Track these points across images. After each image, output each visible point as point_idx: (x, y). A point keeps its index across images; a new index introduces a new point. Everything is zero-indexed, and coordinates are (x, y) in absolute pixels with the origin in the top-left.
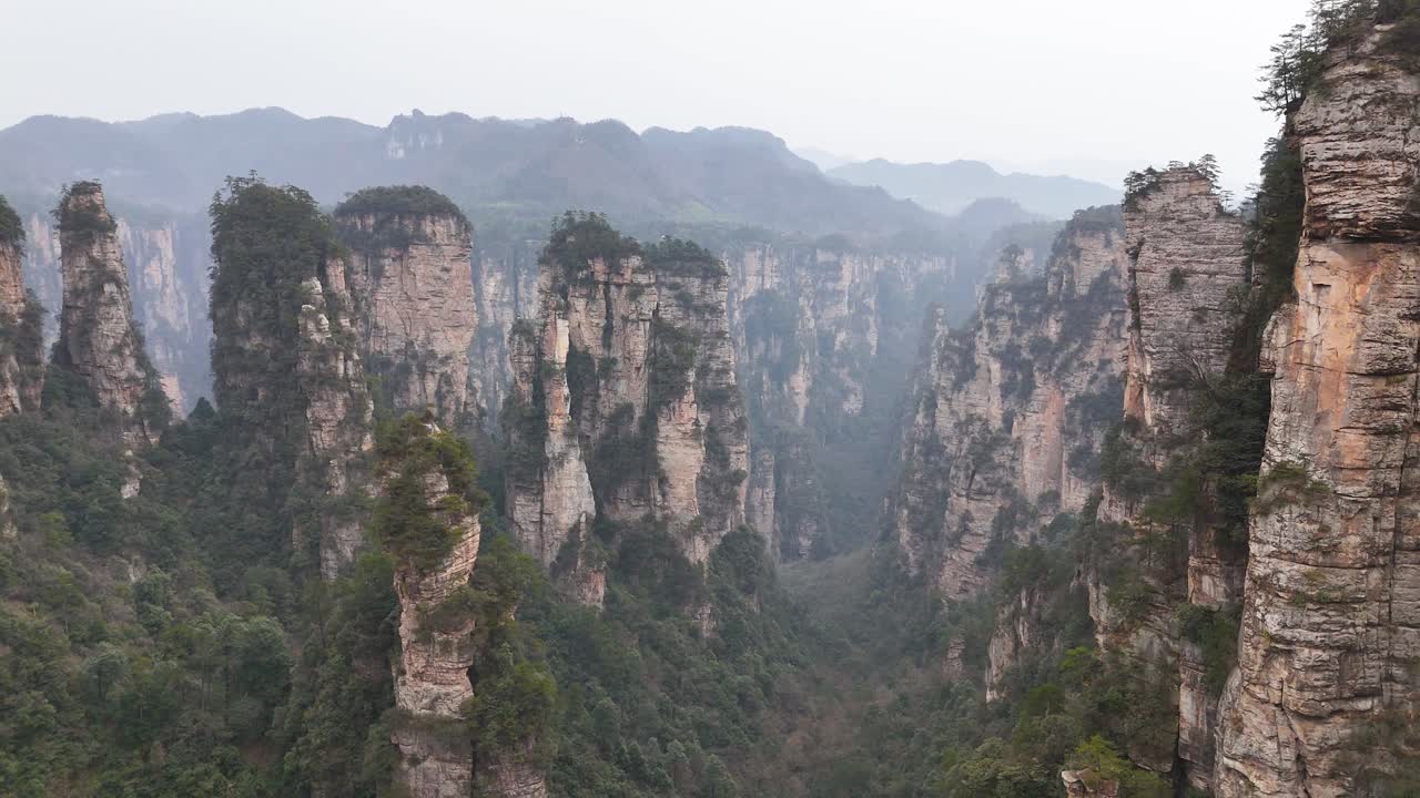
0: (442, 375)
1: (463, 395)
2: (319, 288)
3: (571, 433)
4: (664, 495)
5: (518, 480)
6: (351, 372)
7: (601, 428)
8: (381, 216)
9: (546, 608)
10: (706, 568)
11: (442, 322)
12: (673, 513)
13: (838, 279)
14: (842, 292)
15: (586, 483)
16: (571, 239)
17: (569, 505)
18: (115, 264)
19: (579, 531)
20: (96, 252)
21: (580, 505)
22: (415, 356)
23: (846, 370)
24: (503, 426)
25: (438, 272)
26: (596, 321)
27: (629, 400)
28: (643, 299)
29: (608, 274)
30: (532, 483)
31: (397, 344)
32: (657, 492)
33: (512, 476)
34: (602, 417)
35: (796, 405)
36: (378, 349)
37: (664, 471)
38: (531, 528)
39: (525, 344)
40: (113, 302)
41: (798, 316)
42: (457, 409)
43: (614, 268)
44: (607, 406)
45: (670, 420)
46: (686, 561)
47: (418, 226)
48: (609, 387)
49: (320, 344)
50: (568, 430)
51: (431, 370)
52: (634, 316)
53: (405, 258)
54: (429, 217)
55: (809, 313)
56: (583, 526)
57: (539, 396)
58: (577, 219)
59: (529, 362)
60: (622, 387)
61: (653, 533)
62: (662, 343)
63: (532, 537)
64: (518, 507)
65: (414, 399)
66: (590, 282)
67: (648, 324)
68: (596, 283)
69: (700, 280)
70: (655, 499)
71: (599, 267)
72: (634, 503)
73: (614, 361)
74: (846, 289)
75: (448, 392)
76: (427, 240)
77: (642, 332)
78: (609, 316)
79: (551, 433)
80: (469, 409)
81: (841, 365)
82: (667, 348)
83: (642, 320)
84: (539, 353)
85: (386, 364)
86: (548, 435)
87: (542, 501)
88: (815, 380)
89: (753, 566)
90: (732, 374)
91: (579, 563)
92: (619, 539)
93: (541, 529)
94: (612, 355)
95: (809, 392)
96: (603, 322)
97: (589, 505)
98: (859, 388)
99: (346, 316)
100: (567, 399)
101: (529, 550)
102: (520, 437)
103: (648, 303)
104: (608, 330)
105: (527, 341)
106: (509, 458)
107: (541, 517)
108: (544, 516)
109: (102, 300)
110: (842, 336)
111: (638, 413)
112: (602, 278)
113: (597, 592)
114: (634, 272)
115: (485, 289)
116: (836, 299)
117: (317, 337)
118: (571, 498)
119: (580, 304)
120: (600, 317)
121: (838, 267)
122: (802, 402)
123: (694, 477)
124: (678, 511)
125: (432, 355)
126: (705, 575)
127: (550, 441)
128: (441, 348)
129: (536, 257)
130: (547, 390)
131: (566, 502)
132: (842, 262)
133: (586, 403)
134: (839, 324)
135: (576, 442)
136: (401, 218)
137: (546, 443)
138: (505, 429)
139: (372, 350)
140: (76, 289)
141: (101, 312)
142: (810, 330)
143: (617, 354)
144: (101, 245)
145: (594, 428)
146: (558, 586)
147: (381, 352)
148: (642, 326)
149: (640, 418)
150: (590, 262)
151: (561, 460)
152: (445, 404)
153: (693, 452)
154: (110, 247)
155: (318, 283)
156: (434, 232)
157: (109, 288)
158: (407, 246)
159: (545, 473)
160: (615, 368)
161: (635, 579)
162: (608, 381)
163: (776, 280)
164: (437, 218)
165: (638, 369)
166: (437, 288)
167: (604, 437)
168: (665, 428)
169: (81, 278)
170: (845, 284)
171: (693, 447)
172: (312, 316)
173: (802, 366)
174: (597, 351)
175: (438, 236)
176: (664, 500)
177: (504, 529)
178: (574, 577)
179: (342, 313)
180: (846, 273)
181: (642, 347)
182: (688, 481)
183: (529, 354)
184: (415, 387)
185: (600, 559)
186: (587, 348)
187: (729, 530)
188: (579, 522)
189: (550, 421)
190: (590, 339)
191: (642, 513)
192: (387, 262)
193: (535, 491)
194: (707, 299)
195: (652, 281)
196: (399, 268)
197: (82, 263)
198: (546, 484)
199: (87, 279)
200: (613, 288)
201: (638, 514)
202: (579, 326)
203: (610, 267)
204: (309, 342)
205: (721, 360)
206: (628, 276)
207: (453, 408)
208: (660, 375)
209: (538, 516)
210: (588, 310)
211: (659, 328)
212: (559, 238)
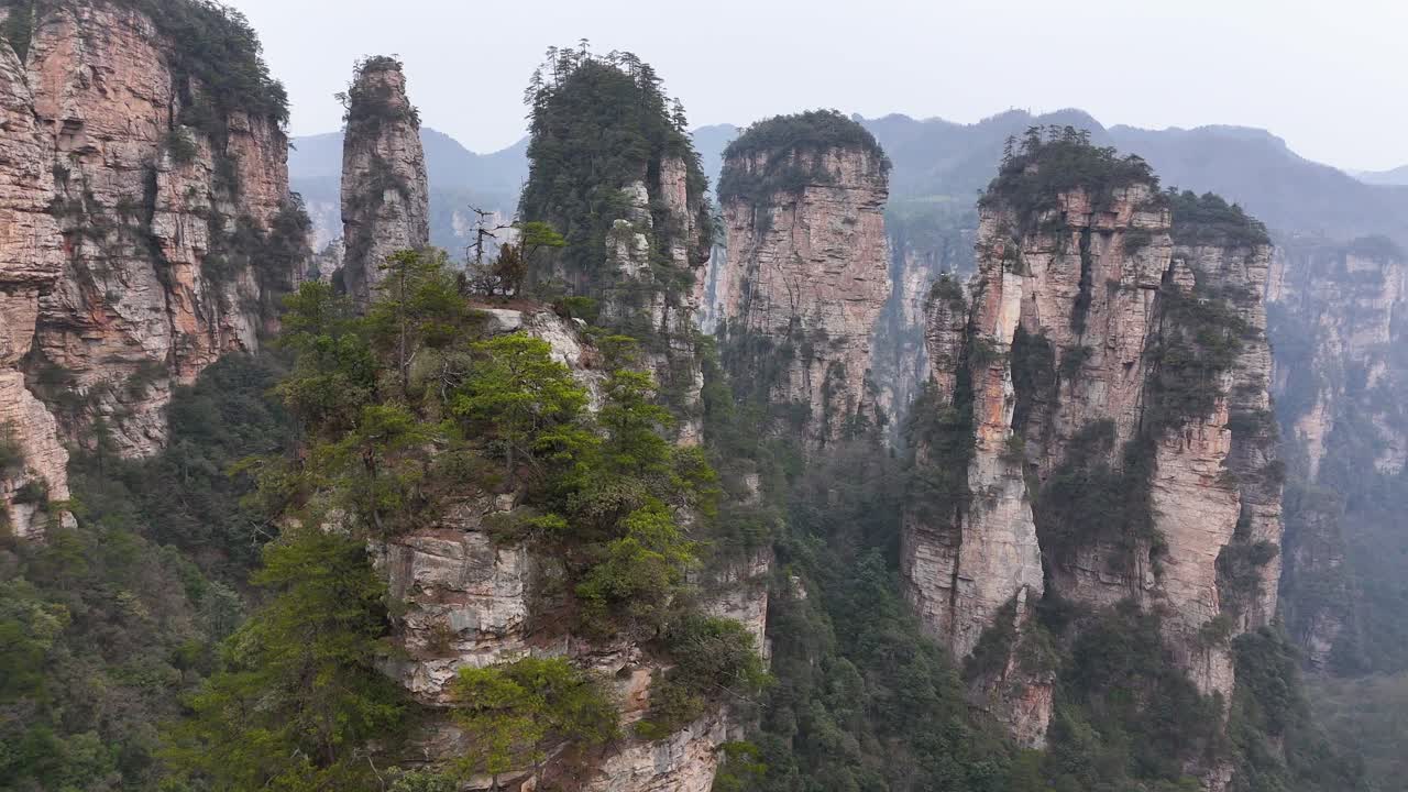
0: (832, 364)
1: (859, 394)
2: (644, 197)
3: (1012, 456)
4: (1158, 573)
5: (921, 521)
6: (672, 325)
7: (1057, 456)
8: (776, 151)
9: (953, 736)
10: (1227, 705)
11: (840, 293)
12: (1171, 603)
13: (1377, 294)
14: (1382, 311)
15: (1031, 539)
16: (1034, 169)
17: (1001, 571)
18: (404, 165)
19: (1015, 614)
20: (381, 150)
21: (1018, 573)
22: (800, 336)
23: (1383, 415)
24: (908, 439)
25: (838, 224)
26: (1063, 288)
27: (1107, 415)
28: (1148, 253)
29: (1091, 214)
30: (942, 528)
31: (780, 319)
32: (1146, 566)
33: (913, 513)
34: (1062, 437)
35: (1308, 457)
36: (757, 326)
37: (1161, 535)
38: (938, 597)
39: (949, 312)
40: (393, 215)
41: (1318, 337)
42: (849, 410)
43: (1102, 205)
44: (1070, 421)
45: (1181, 451)
46: (1190, 688)
47: (818, 161)
48: (1076, 393)
49: (632, 279)
50: (1008, 452)
51: (818, 355)
52: (1130, 280)
53: (799, 204)
54: (834, 150)
55: (1334, 336)
56: (1021, 608)
57: (965, 393)
58: (1045, 139)
59: (953, 342)
60: (1097, 393)
61: (1134, 631)
62: (1176, 325)
63: (938, 611)
64: (918, 562)
65: (795, 392)
66: (1060, 227)
67: (1152, 294)
68: (1070, 229)
69: (1222, 250)
70: (1141, 578)
71: (1076, 203)
72: (1104, 579)
73: (1087, 352)
74: (1389, 307)
75: (839, 386)
76: (828, 181)
77: (1140, 307)
78: (1085, 282)
79: (979, 453)
80: (866, 413)
81: (1375, 409)
82: (1184, 332)
83: (1144, 287)
84: (970, 329)
85: (765, 345)
86: (974, 456)
87: (956, 558)
88: (1337, 425)
89: (1281, 694)
90: (1265, 395)
91: (1010, 667)
92: (1073, 632)
93: (953, 602)
94: (1084, 343)
95: (1328, 441)
96: (1074, 291)
97: (1033, 576)
98: (1402, 442)
99: (682, 245)
100: (1009, 401)
101: (932, 632)
102: (930, 455)
103: (1155, 261)
104: (1082, 304)
105: (952, 307)
106: (910, 485)
107: (954, 583)
108: (959, 582)
109: (380, 212)
110: (1378, 370)
111: (1123, 436)
112: (1079, 221)
113: (1038, 718)
114: (1135, 209)
115: (906, 285)
116: (1371, 320)
117: (629, 268)
118: (1004, 560)
119: (1039, 264)
120: (1070, 283)
121: (1378, 279)
122: (1316, 452)
123: (1216, 552)
124: (1180, 602)
125: (822, 335)
126: (1226, 718)
127: (977, 466)
128: (833, 327)
129: (976, 198)
130: (978, 386)
131: (995, 564)
132: (1385, 272)
133: (1036, 415)
134: (1375, 354)
135: (1020, 472)
136: (798, 153)
137: (971, 470)
138: (911, 446)
139: (749, 327)
140: (355, 197)
141: (379, 229)
142: (1334, 358)
143: (1093, 339)
144: (388, 139)
145: (1045, 453)
146: (973, 694)
147: (760, 330)
148: (1141, 297)
149: (1125, 445)
150: (1061, 196)
151: (992, 498)
152: (834, 401)
153: (1219, 508)
154: (399, 143)
155: (644, 191)
156: (838, 171)
157: (390, 196)
158: (802, 189)
159: (965, 516)
160: (1087, 363)
161: (1097, 700)
162: (1073, 384)
163: (1286, 291)
164: (844, 151)
165: (1128, 366)
166: (836, 247)
167: (1062, 470)
168: (1168, 463)
169: (361, 183)
170: (1388, 300)
171: (1219, 502)
172: (627, 236)
173: (1320, 405)
174: (1060, 335)
175: (844, 177)
176: (1158, 582)
177: (894, 592)
178: (1000, 685)
179: (675, 239)
180: (1390, 286)
181: (1139, 331)
182: (1204, 556)
183: (954, 329)
184: (797, 377)
185: (1045, 667)
186: (1044, 330)
187: (1242, 631)
188: (1015, 600)
189: (979, 434)
190: (1051, 318)
191: (1118, 598)
192: (777, 211)
193: (947, 542)
194: (1231, 279)
195: (1166, 225)
196: (791, 219)
197: (364, 162)
198: (965, 532)
199: (367, 186)
200: (1096, 238)
201: (1112, 596)
202: (1034, 298)
203: (1094, 204)
204: (617, 274)
205: (1248, 372)
206: (1124, 215)
207: (843, 408)
208: (1168, 379)
209: (950, 580)
210: (1051, 271)
211: (1169, 299)
212: (1013, 169)
